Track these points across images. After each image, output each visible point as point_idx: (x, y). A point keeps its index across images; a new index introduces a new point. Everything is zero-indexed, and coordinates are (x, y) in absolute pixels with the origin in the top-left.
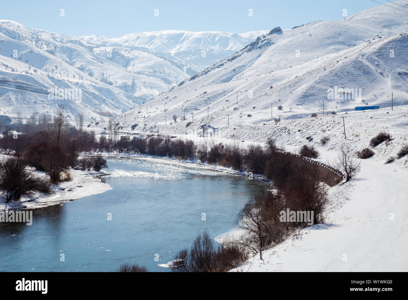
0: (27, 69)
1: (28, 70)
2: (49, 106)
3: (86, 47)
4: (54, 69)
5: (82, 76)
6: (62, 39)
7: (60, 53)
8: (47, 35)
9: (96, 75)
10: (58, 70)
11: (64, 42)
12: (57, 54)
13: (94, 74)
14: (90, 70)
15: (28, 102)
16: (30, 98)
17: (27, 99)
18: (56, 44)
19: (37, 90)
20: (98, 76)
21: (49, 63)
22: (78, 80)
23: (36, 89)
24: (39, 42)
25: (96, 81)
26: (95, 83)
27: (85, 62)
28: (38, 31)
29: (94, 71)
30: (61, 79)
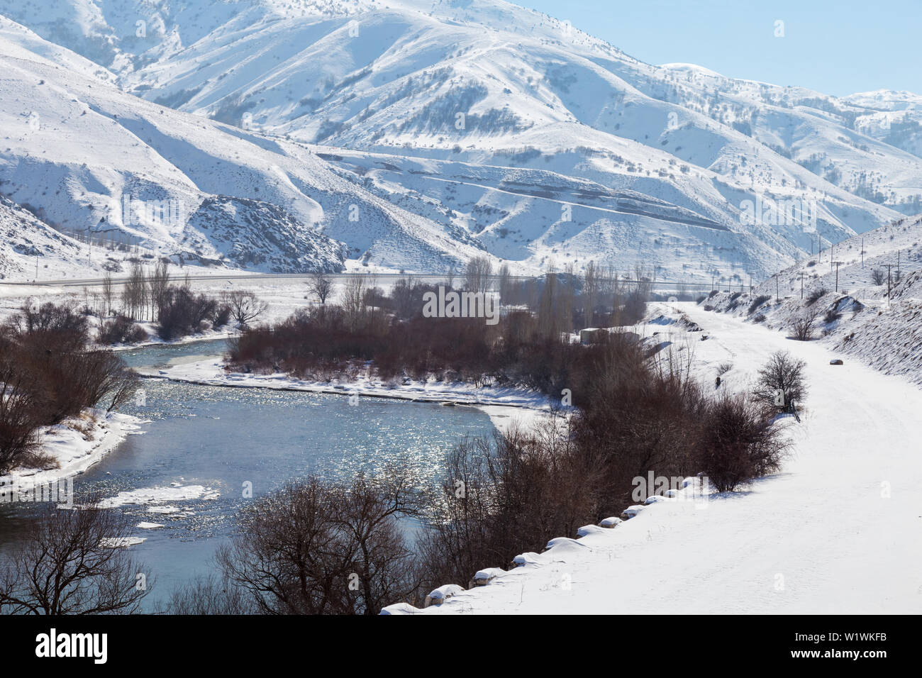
0: (666, 166)
1: (667, 168)
2: (690, 253)
3: (838, 113)
4: (737, 164)
5: (803, 181)
6: (786, 97)
7: (765, 127)
8: (751, 89)
9: (847, 178)
10: (747, 168)
11: (789, 104)
12: (756, 131)
13: (841, 176)
14: (832, 166)
15: (641, 243)
16: (646, 233)
17: (640, 234)
18: (758, 108)
19: (667, 213)
20: (851, 180)
21: (727, 151)
22: (794, 189)
23: (665, 211)
24: (718, 105)
25: (841, 193)
26: (835, 197)
27: (823, 147)
28: (731, 82)
29: (841, 169)
30: (745, 189)
